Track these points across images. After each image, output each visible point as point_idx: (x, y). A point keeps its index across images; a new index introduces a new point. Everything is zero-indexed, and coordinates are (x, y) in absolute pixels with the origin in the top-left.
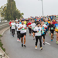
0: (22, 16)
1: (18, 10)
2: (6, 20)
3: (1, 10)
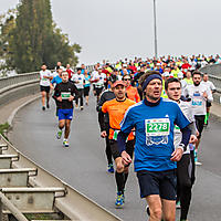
0: (76, 54)
2: (14, 68)
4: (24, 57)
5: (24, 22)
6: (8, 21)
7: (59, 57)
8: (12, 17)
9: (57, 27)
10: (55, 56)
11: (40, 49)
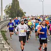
1: (21, 9)
3: (6, 9)
5: (13, 7)
6: (9, 6)
7: (21, 15)
8: (10, 6)
10: (20, 15)
11: (16, 13)
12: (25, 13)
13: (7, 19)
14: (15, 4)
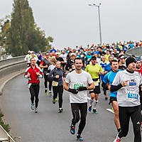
0: (50, 43)
1: (38, 28)
2: (10, 53)
4: (16, 46)
5: (16, 24)
7: (39, 46)
8: (8, 21)
9: (37, 26)
10: (36, 45)
12: (51, 40)
13: (2, 58)
14: (21, 17)
